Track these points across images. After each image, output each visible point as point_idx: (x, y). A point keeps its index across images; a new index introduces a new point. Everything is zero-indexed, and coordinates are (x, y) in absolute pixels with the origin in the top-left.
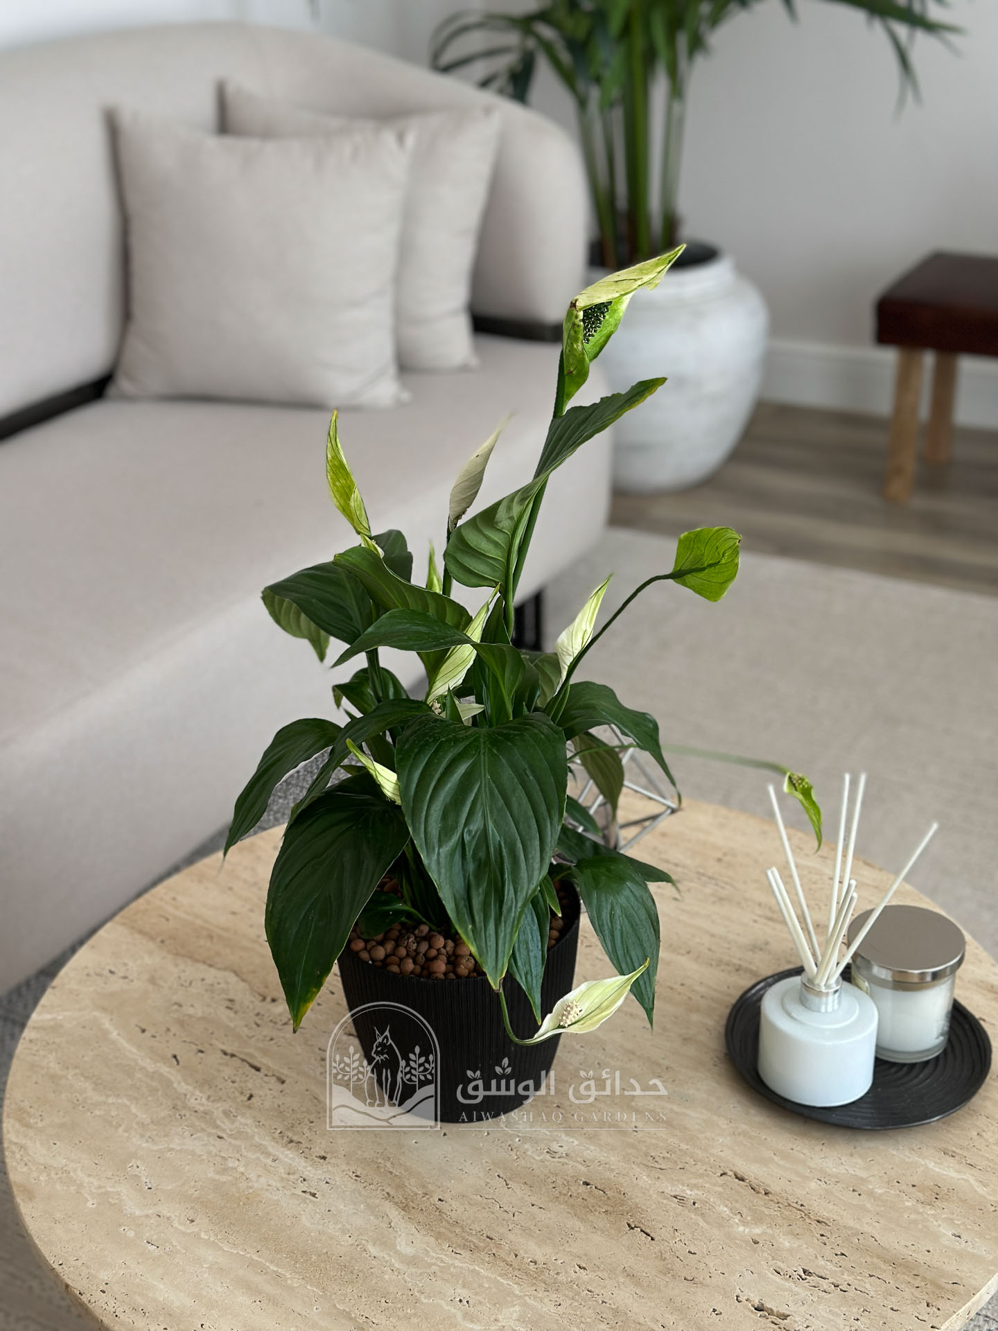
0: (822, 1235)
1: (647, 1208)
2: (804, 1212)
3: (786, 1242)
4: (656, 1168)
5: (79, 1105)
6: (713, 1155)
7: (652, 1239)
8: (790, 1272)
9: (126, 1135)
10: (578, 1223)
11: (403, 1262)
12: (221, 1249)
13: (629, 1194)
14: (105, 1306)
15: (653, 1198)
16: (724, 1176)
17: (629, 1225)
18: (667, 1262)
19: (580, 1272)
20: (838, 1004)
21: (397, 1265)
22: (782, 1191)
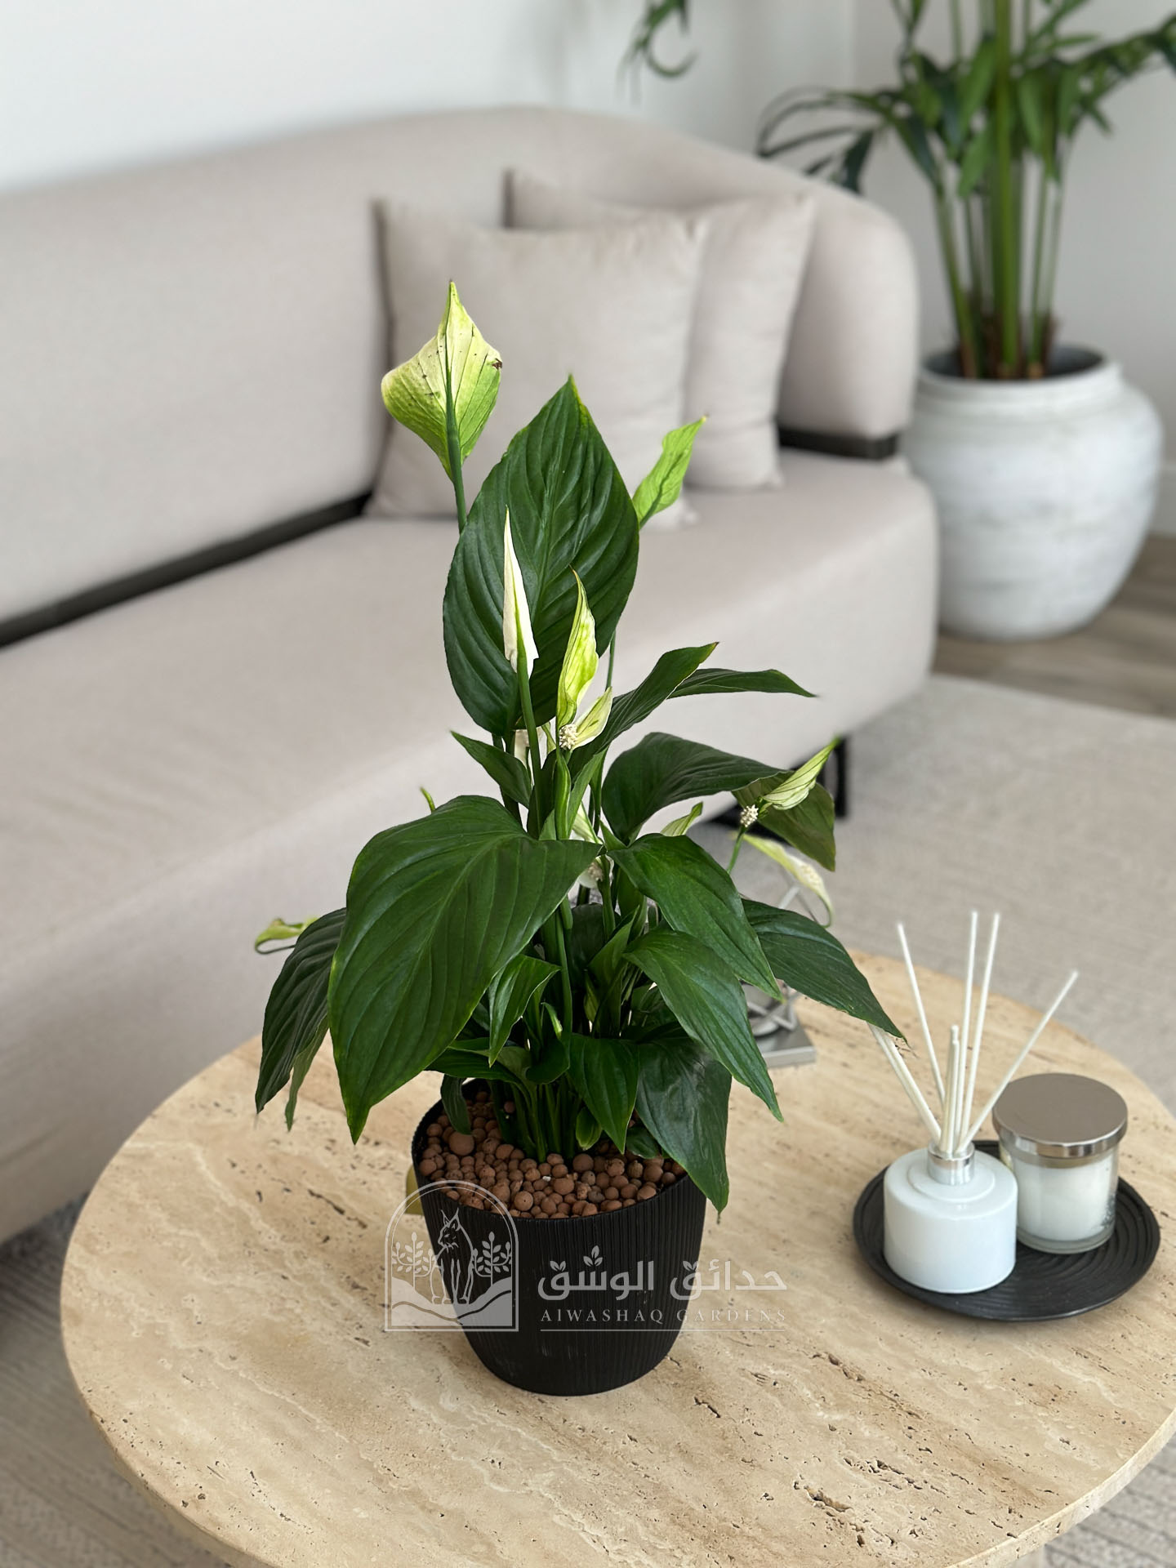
0: (910, 1428)
1: (721, 1384)
2: (895, 1402)
3: (866, 1431)
4: (743, 1344)
6: (809, 1335)
7: (719, 1416)
8: (863, 1462)
10: (643, 1394)
11: (441, 1417)
14: (124, 1436)
15: (731, 1374)
16: (817, 1358)
17: (697, 1400)
18: (729, 1440)
19: (629, 1444)
20: (970, 1176)
21: (436, 1419)
22: (877, 1378)
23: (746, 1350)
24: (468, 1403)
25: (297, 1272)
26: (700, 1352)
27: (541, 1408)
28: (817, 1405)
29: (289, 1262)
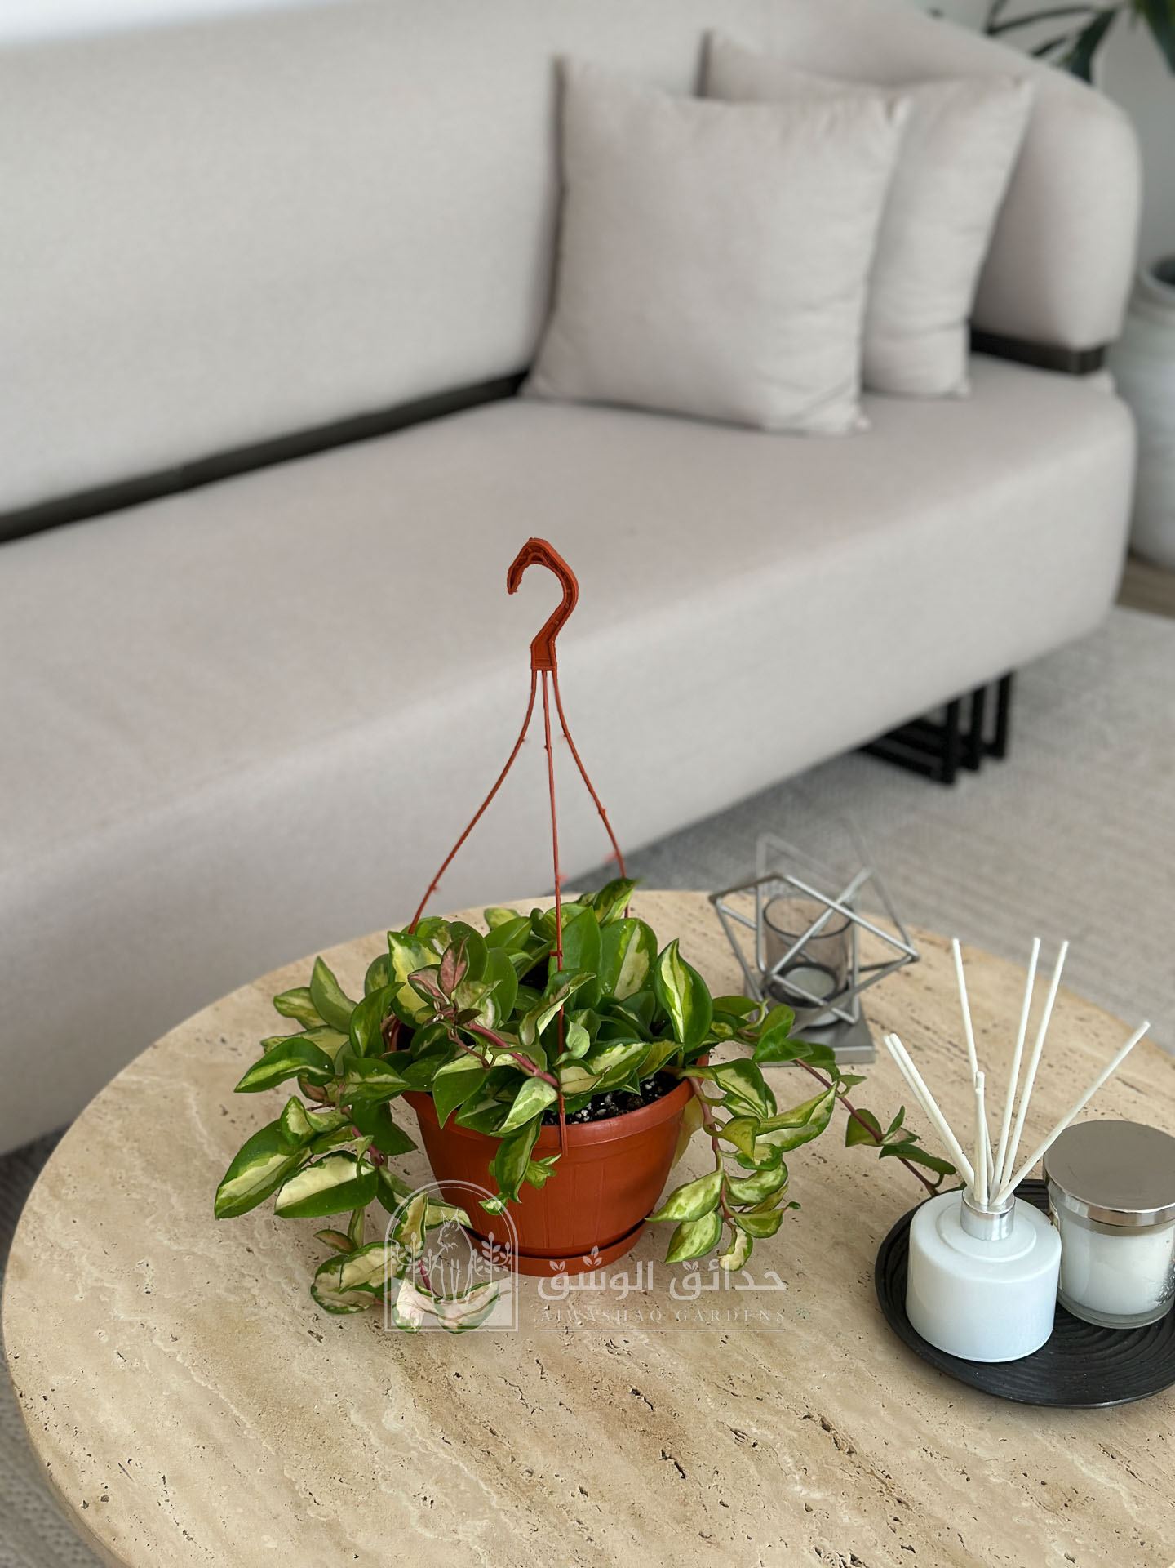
0: (896, 1519)
1: (695, 1438)
2: (886, 1485)
3: (846, 1517)
4: (728, 1392)
5: (119, 1183)
6: (805, 1390)
7: (683, 1477)
8: (835, 1554)
9: (152, 1227)
10: (604, 1438)
11: (380, 1438)
12: (191, 1378)
13: (681, 1416)
14: (39, 1415)
15: (707, 1427)
16: (808, 1419)
17: (663, 1453)
18: (688, 1508)
19: (579, 1498)
20: (1007, 1230)
21: (374, 1440)
22: (871, 1453)
23: (730, 1399)
24: (413, 1424)
25: (264, 1245)
26: (677, 1396)
27: (491, 1441)
28: (797, 1478)
29: (258, 1232)
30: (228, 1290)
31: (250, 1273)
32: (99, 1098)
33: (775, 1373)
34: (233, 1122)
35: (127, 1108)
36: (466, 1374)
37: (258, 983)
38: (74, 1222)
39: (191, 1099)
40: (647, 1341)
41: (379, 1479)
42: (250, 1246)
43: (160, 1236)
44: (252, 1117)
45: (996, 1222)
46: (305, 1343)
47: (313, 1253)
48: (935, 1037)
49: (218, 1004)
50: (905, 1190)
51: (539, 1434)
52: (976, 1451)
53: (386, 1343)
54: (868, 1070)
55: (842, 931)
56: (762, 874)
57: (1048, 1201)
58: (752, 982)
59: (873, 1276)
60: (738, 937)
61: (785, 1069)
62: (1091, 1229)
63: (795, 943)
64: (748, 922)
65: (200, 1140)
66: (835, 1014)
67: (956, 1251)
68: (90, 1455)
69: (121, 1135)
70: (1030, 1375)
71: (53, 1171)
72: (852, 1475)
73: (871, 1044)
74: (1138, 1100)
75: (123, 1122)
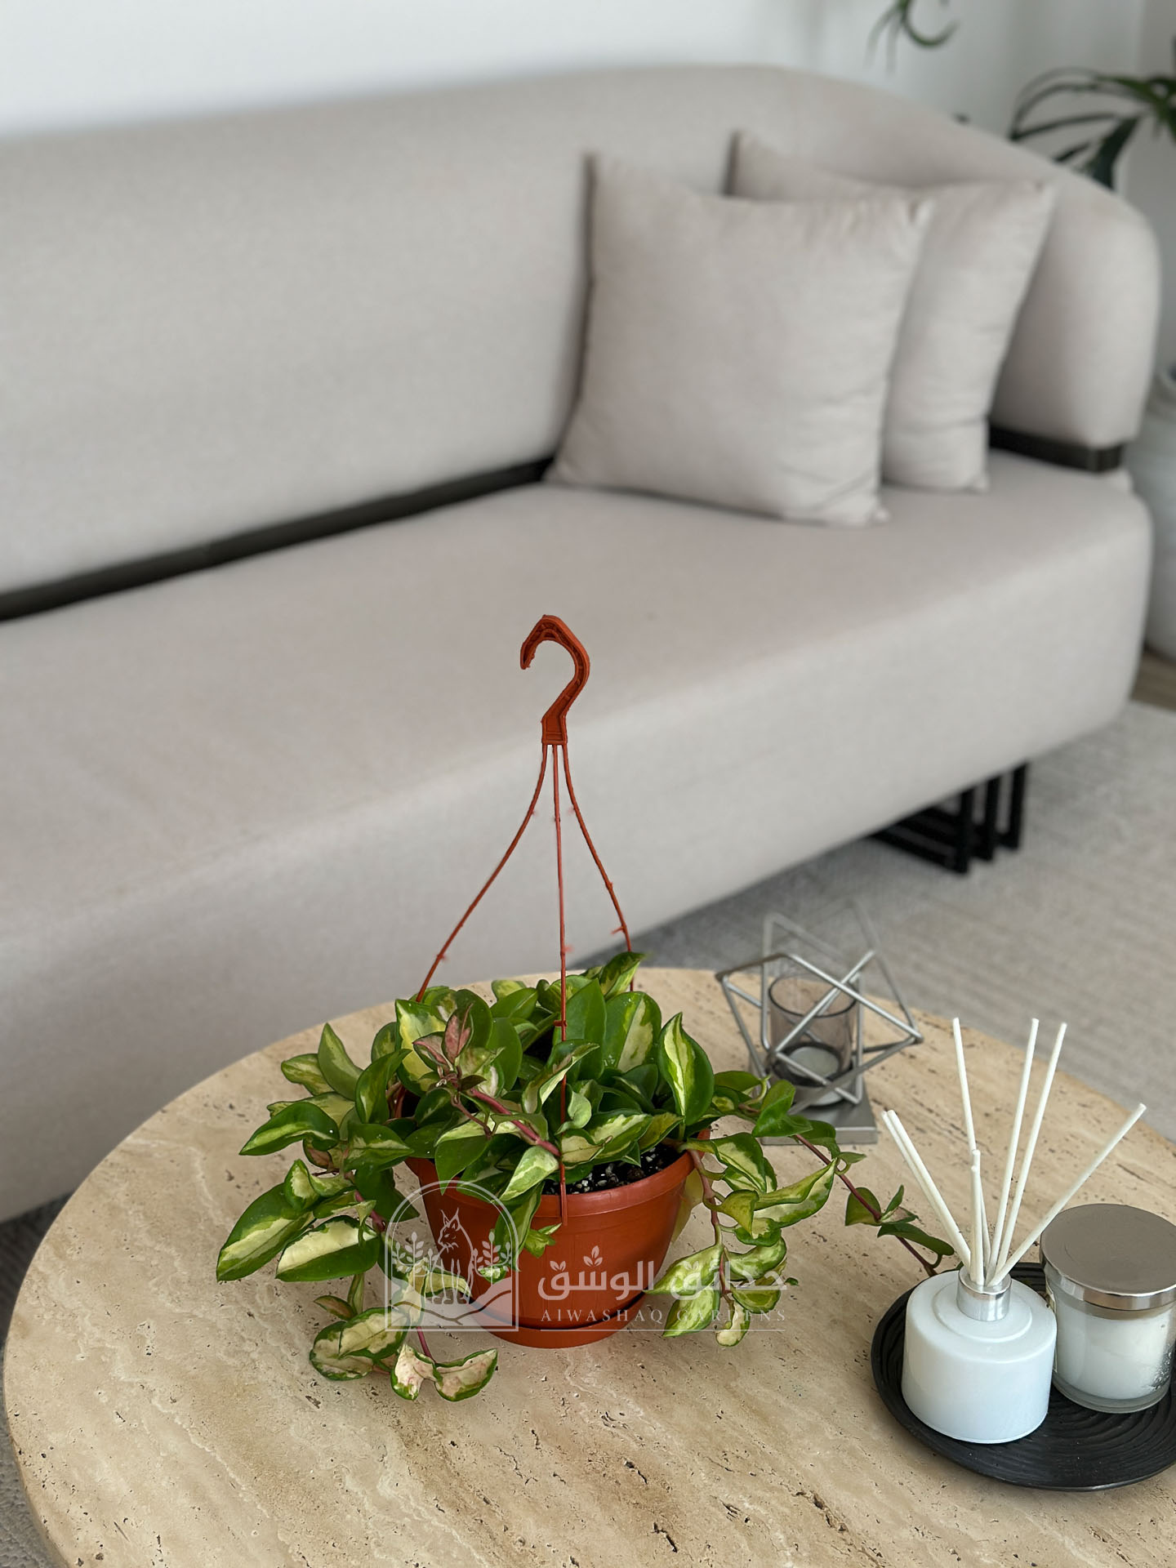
1: (688, 1512)
2: (877, 1563)
4: (722, 1467)
5: (124, 1245)
6: (798, 1468)
7: (675, 1550)
9: (155, 1289)
10: (597, 1509)
11: (374, 1504)
12: (188, 1439)
13: (674, 1490)
14: (38, 1472)
15: (700, 1502)
16: (801, 1496)
17: (656, 1527)
20: (1002, 1313)
21: (367, 1506)
22: (863, 1531)
23: (724, 1475)
24: (406, 1491)
25: (265, 1310)
26: (672, 1470)
27: (484, 1510)
28: (788, 1553)
29: (260, 1297)
30: (228, 1353)
31: (250, 1337)
32: (107, 1161)
33: (768, 1449)
34: (238, 1187)
35: (134, 1172)
36: (462, 1442)
37: (267, 1050)
38: (78, 1282)
39: (197, 1164)
40: (642, 1414)
41: (372, 1545)
42: (252, 1311)
43: (162, 1298)
44: (257, 1183)
45: (992, 1303)
46: (303, 1409)
47: (313, 1319)
48: (938, 1120)
49: (227, 1070)
50: (902, 1270)
51: (532, 1503)
52: (969, 1533)
53: (383, 1409)
54: (870, 1150)
55: (846, 1010)
56: (767, 953)
57: (1045, 1285)
58: (757, 1061)
59: (869, 1356)
60: (744, 1016)
61: (789, 1147)
62: (1088, 1312)
63: (799, 1022)
64: (753, 1000)
65: (206, 1204)
66: (839, 1094)
67: (951, 1330)
68: (86, 1514)
69: (127, 1197)
70: (1022, 1456)
71: (58, 1232)
72: (844, 1552)
73: (874, 1125)
74: (1138, 1187)
75: (130, 1185)
